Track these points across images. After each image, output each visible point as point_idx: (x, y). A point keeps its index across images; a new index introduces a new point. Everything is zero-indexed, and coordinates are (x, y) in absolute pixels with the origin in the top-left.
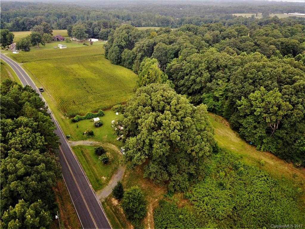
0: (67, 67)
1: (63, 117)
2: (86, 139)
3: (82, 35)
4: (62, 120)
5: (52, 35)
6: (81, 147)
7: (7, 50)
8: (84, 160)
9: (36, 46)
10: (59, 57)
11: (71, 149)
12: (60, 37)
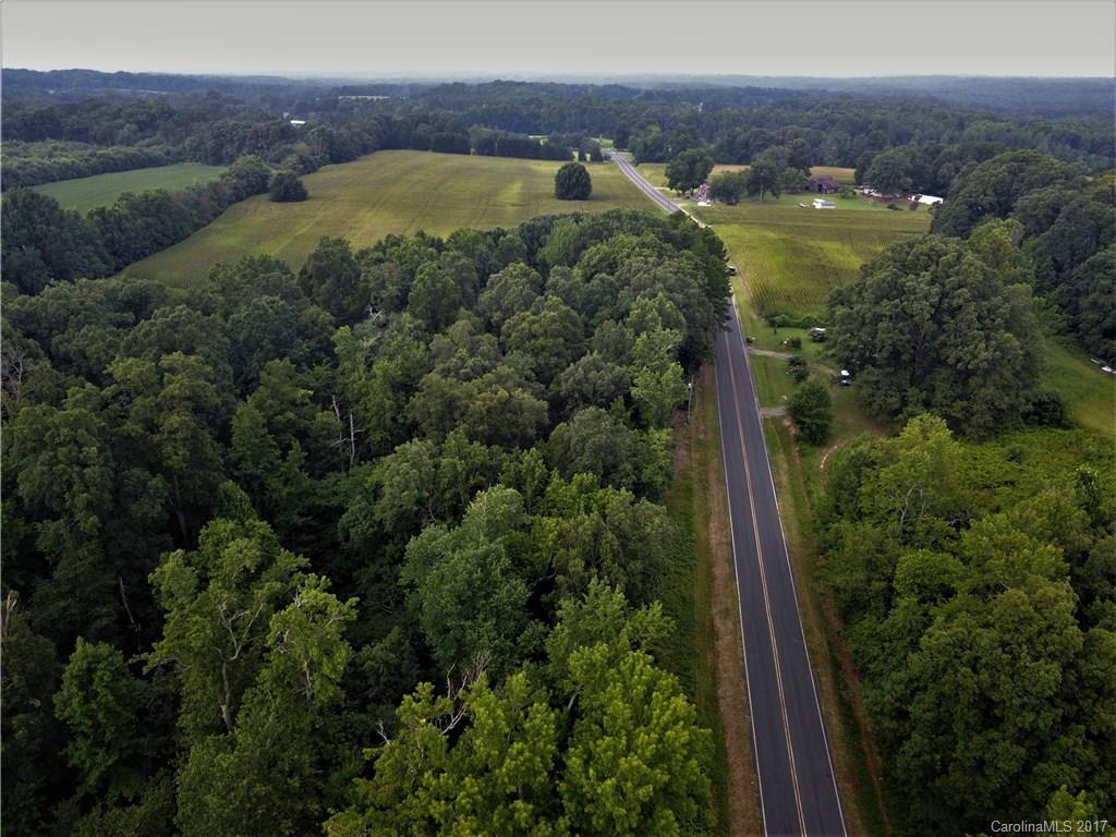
0: (811, 243)
1: (755, 317)
2: (782, 351)
3: (891, 181)
4: (752, 319)
5: (809, 174)
6: (767, 357)
7: (688, 198)
8: (763, 373)
9: (755, 198)
10: (803, 224)
11: (746, 357)
12: (829, 182)
